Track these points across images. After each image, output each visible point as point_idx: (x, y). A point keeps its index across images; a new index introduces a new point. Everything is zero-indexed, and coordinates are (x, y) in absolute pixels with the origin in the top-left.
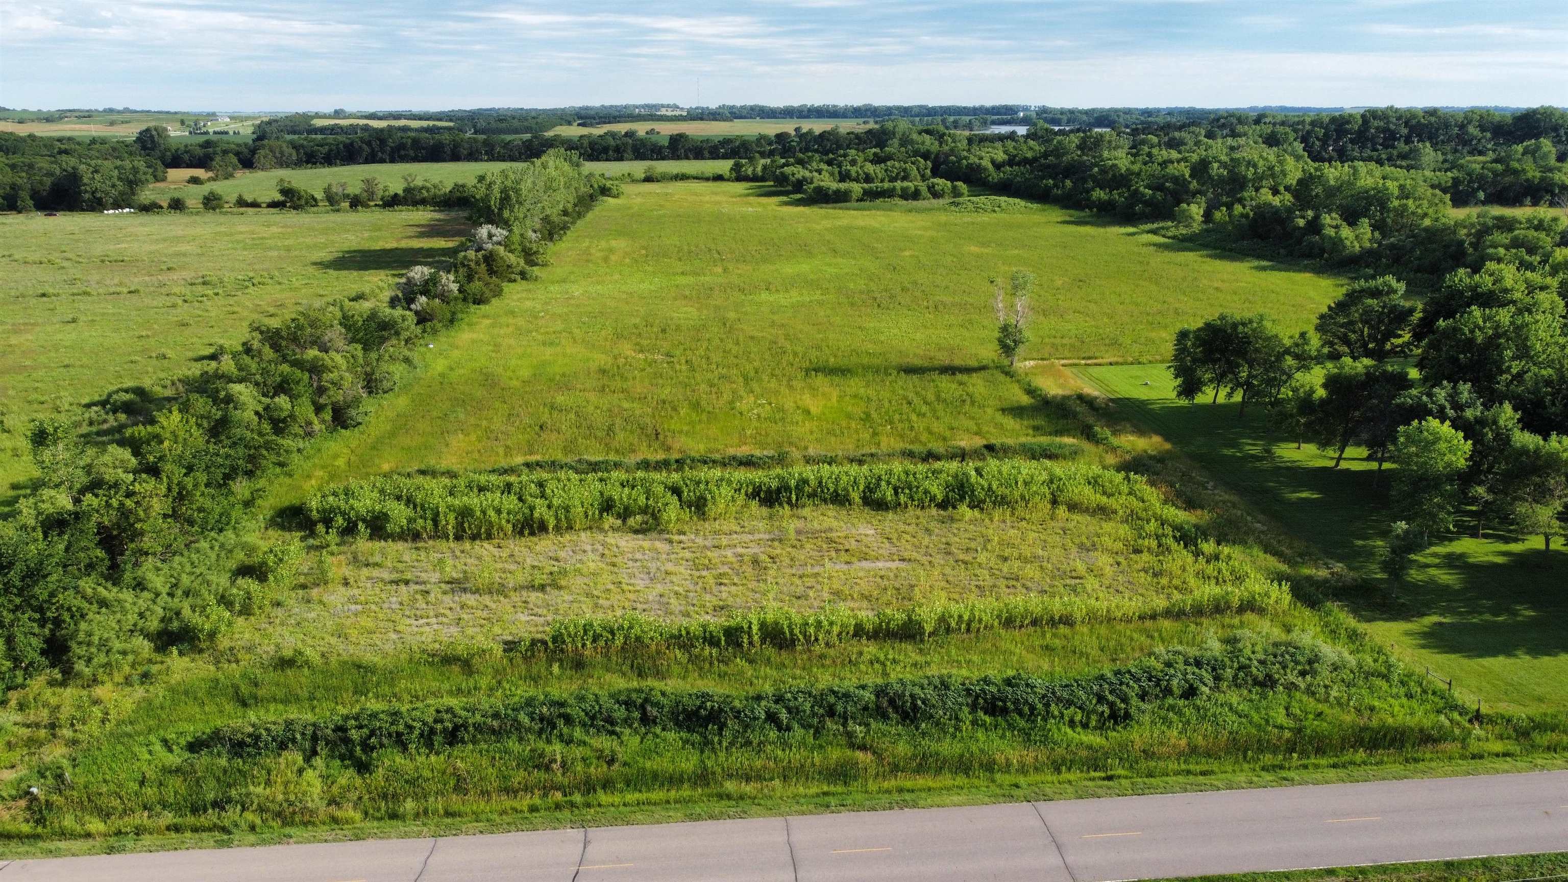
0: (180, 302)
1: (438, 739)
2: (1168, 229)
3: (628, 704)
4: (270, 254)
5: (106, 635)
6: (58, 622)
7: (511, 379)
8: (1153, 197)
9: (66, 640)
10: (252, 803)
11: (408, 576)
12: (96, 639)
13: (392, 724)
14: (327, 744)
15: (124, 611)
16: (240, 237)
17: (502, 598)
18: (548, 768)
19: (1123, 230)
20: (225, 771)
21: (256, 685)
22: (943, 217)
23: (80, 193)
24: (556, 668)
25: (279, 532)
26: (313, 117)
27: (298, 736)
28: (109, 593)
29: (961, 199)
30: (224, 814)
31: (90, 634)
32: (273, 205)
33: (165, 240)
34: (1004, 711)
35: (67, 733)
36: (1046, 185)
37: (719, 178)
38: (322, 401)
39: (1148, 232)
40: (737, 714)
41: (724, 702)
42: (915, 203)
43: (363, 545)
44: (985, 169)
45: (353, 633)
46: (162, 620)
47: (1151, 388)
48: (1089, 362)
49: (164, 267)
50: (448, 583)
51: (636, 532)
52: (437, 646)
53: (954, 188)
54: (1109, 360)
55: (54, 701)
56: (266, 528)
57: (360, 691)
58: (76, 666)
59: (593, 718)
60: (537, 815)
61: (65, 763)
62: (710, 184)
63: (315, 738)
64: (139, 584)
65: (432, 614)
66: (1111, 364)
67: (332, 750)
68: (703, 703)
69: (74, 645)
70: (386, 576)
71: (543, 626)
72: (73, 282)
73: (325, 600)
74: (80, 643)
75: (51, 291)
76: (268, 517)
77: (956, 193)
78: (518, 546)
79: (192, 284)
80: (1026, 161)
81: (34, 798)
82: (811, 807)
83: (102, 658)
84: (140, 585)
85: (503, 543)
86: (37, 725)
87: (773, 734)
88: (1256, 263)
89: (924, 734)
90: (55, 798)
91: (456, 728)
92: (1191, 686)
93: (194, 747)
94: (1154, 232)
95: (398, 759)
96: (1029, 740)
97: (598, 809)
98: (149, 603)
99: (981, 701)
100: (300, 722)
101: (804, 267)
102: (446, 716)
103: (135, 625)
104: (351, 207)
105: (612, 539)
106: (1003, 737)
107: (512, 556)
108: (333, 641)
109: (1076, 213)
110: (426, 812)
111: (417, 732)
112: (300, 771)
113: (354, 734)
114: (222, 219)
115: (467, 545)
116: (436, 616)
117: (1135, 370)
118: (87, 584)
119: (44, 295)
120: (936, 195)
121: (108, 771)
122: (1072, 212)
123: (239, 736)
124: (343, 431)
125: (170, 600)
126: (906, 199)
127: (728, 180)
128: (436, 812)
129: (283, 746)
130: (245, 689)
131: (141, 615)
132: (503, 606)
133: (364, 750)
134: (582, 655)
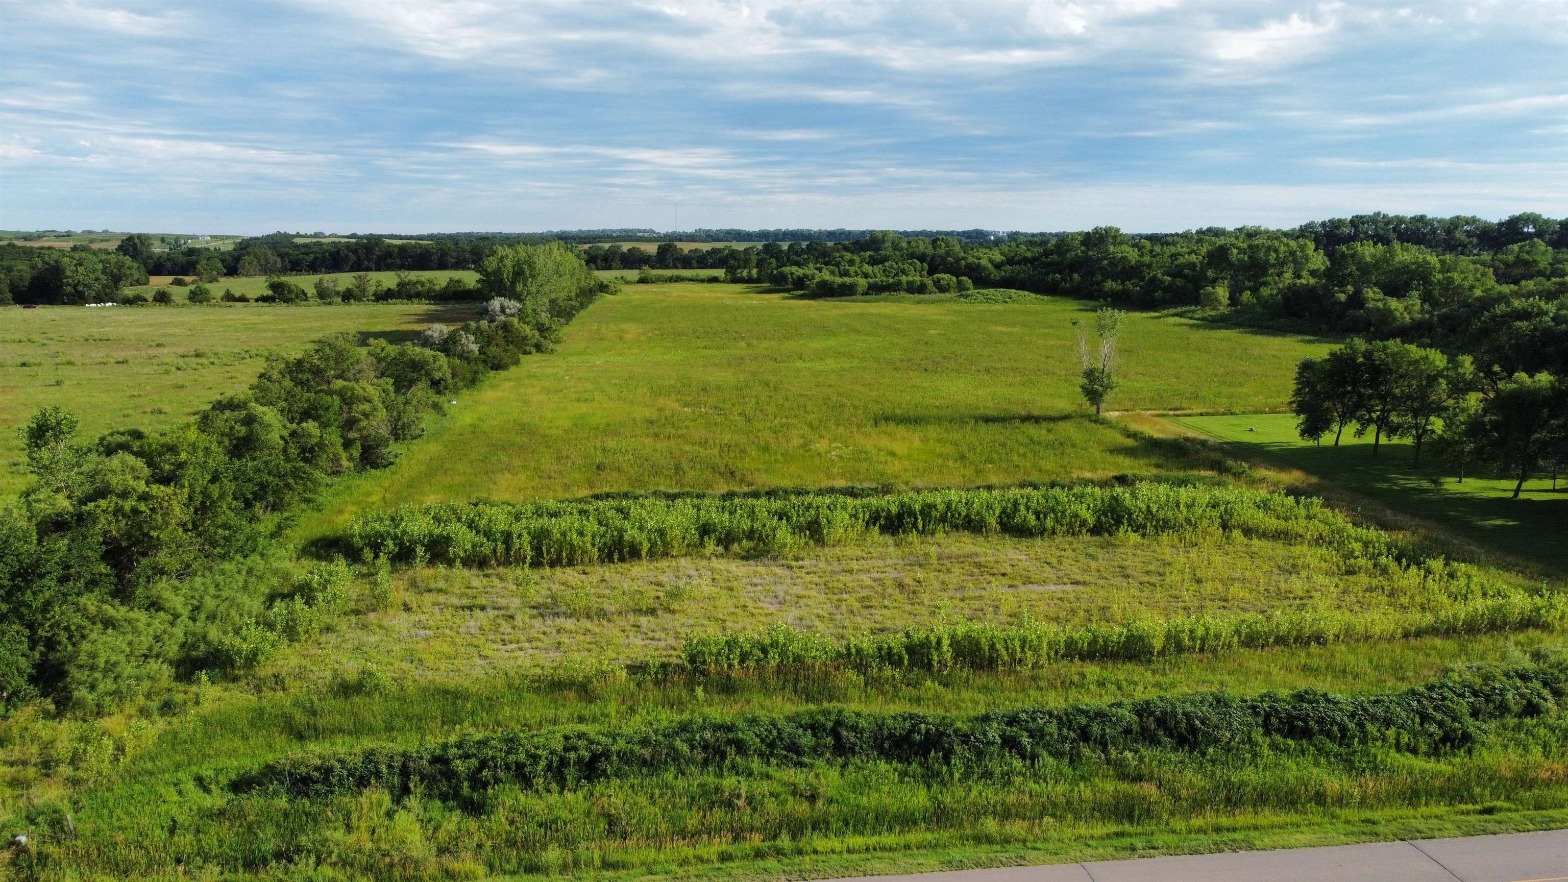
0: (173, 369)
1: (570, 774)
2: (1194, 312)
3: (814, 728)
4: (264, 335)
5: (114, 658)
6: (51, 644)
7: (550, 428)
8: (1171, 285)
9: (63, 664)
10: (330, 854)
11: (482, 601)
12: (101, 662)
13: (508, 753)
14: (422, 780)
15: (136, 631)
16: (230, 323)
17: (605, 622)
18: (729, 805)
19: (1145, 315)
20: (286, 815)
21: (314, 713)
22: (956, 307)
23: (61, 287)
24: (699, 691)
25: (315, 562)
26: (293, 236)
27: (384, 768)
28: (119, 612)
29: (969, 292)
30: (292, 867)
31: (93, 656)
32: (263, 299)
33: (151, 325)
34: (1307, 733)
35: (65, 770)
36: (1053, 280)
37: (714, 280)
38: (352, 435)
39: (1173, 315)
40: (965, 738)
41: (940, 724)
42: (922, 296)
43: (421, 571)
44: (985, 268)
45: (430, 660)
46: (183, 645)
47: (1258, 433)
48: (1178, 412)
49: (153, 344)
50: (534, 607)
51: (744, 558)
52: (538, 671)
53: (959, 283)
54: (1199, 411)
55: (46, 735)
56: (298, 559)
57: (450, 720)
58: (76, 694)
59: (772, 745)
60: (731, 864)
61: (66, 807)
62: (705, 285)
63: (405, 772)
64: (153, 604)
65: (522, 638)
66: (1201, 415)
67: (429, 787)
68: (913, 726)
69: (74, 672)
70: (455, 601)
71: (665, 649)
72: (56, 355)
73: (385, 623)
74: (80, 667)
75: (32, 361)
76: (300, 547)
77: (961, 287)
78: (610, 572)
79: (184, 356)
80: (1025, 260)
81: (21, 850)
82: (1110, 850)
83: (108, 685)
84: (155, 605)
85: (588, 569)
86: (24, 763)
87: (1017, 764)
88: (1300, 338)
89: (1213, 762)
90: (51, 849)
91: (595, 758)
92: (1530, 702)
93: (241, 785)
94: (1180, 315)
95: (522, 798)
96: (1352, 767)
97: (814, 857)
98: (167, 625)
99: (1273, 720)
100: (385, 752)
101: (831, 343)
102: (581, 743)
103: (150, 649)
104: (343, 300)
105: (716, 563)
106: (1317, 764)
107: (603, 580)
108: (406, 666)
109: (1092, 303)
110: (576, 863)
111: (543, 763)
112: (390, 815)
113: (460, 766)
114: (210, 310)
115: (547, 571)
116: (529, 641)
117: (1230, 419)
118: (89, 602)
119: (24, 365)
120: (942, 289)
121: (122, 816)
122: (1085, 302)
123: (303, 770)
124: (373, 471)
125: (191, 623)
126: (912, 293)
127: (724, 282)
128: (589, 863)
129: (362, 782)
130: (299, 717)
131: (157, 639)
132: (612, 631)
133: (473, 788)
134: (729, 677)
